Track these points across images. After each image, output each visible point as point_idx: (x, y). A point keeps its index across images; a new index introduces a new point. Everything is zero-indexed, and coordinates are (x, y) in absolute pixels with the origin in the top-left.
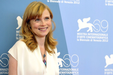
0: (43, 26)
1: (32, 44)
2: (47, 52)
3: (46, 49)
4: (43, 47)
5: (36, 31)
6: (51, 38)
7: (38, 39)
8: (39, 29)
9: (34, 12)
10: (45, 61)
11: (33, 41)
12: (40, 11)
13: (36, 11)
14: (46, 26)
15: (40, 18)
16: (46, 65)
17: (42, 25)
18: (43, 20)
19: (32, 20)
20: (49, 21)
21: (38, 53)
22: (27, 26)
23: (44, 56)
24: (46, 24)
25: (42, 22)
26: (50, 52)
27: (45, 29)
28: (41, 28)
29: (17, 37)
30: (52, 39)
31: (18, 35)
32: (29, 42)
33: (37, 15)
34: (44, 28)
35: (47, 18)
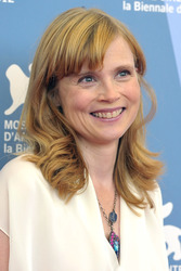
0: (107, 101)
1: (64, 172)
2: (123, 204)
3: (120, 190)
4: (108, 183)
5: (83, 122)
6: (140, 149)
7: (88, 153)
8: (91, 114)
9: (74, 46)
10: (113, 239)
11: (71, 161)
12: (98, 45)
13: (83, 44)
14: (120, 104)
15: (97, 71)
16: (118, 253)
17: (102, 98)
18: (109, 80)
19: (66, 79)
20: (131, 84)
21: (87, 205)
22: (48, 102)
23: (112, 218)
24: (119, 95)
25: (104, 85)
26: (134, 203)
27: (115, 114)
28: (102, 111)
29: (9, 143)
30: (143, 152)
31: (13, 138)
32: (55, 164)
33: (84, 60)
34: (111, 111)
35: (123, 72)
